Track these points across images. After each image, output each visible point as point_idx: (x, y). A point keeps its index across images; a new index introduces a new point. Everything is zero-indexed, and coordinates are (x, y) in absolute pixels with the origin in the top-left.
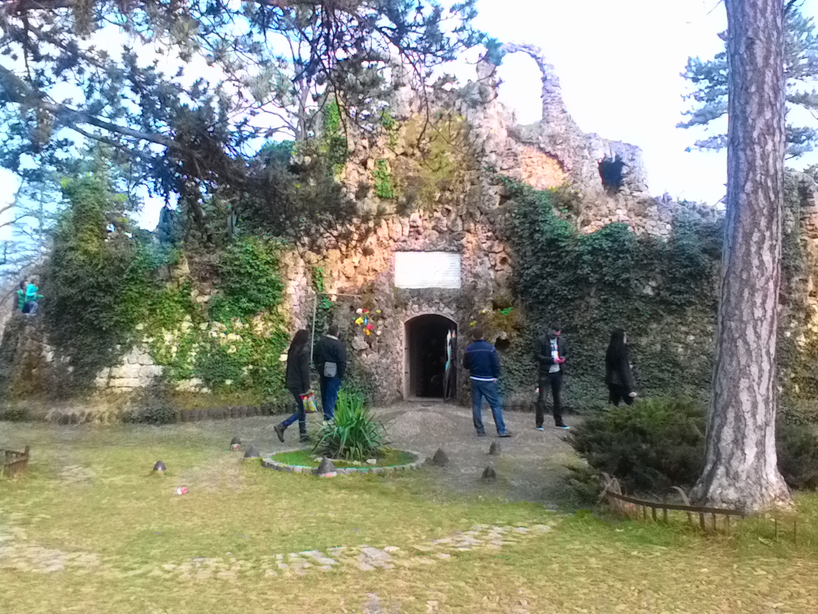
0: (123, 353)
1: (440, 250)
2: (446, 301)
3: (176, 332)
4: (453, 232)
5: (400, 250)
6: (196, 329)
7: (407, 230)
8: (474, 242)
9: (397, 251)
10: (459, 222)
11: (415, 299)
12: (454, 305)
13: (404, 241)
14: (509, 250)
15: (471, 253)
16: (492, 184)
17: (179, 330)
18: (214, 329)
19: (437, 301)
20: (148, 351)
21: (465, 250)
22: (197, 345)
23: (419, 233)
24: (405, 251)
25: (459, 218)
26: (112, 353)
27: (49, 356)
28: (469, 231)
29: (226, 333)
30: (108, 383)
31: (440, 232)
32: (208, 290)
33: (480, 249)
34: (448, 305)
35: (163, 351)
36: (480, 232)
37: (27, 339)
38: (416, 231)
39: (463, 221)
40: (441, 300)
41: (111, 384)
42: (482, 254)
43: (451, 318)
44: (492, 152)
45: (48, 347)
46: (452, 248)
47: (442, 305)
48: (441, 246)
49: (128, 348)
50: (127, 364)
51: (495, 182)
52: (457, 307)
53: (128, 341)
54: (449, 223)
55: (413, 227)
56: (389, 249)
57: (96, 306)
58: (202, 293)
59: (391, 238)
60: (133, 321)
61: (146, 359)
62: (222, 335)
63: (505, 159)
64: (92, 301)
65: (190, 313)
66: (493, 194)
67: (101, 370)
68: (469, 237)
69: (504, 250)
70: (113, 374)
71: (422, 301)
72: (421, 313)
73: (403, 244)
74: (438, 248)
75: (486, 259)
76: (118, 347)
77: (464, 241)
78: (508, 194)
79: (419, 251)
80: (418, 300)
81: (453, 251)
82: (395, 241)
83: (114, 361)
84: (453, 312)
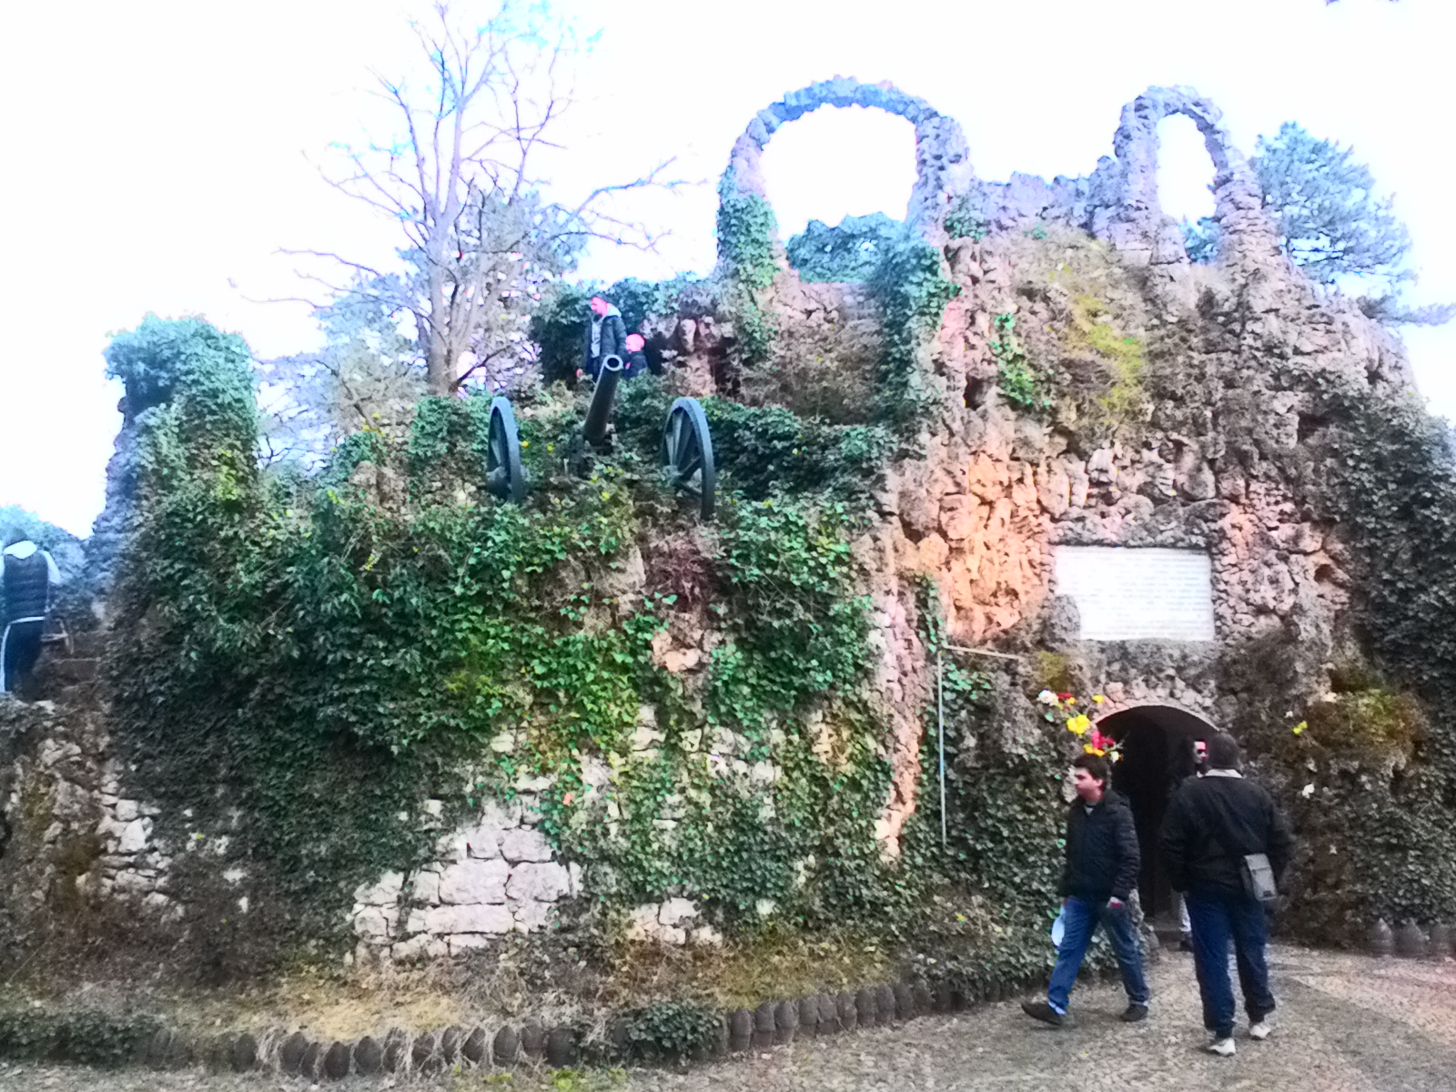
0: (450, 824)
1: (1163, 545)
2: (1192, 672)
3: (614, 758)
4: (1193, 499)
5: (1067, 543)
6: (672, 747)
7: (1083, 490)
8: (1248, 527)
9: (1060, 543)
10: (1208, 476)
11: (1116, 667)
12: (1213, 683)
13: (1081, 519)
14: (1338, 547)
15: (1242, 552)
16: (1278, 388)
17: (624, 752)
18: (717, 748)
19: (1172, 672)
20: (534, 817)
21: (1225, 545)
22: (674, 799)
23: (1108, 500)
24: (1079, 543)
25: (1205, 466)
26: (409, 827)
27: (135, 835)
28: (1234, 499)
29: (749, 761)
30: (401, 923)
31: (1158, 501)
32: (697, 635)
33: (1267, 542)
34: (1194, 684)
35: (580, 820)
36: (1260, 503)
37: (51, 780)
38: (1103, 493)
39: (1216, 474)
40: (1179, 670)
41: (412, 926)
42: (1271, 555)
43: (1203, 716)
44: (1267, 312)
45: (127, 807)
46: (1194, 539)
47: (1180, 684)
48: (1167, 537)
49: (465, 810)
50: (464, 862)
51: (1284, 382)
52: (1219, 688)
53: (468, 789)
54: (1182, 479)
55: (1098, 484)
56: (1044, 538)
57: (359, 680)
58: (680, 643)
59: (1044, 510)
60: (487, 727)
61: (531, 844)
62: (740, 767)
63: (1307, 328)
64: (345, 663)
65: (652, 699)
66: (1282, 411)
67: (374, 881)
68: (1235, 514)
69: (1323, 548)
70: (418, 894)
71: (1133, 672)
72: (1131, 704)
73: (1078, 527)
74: (1159, 538)
75: (1282, 567)
76: (435, 807)
77: (1225, 523)
78: (1322, 410)
79: (1114, 545)
80: (1124, 669)
81: (1194, 548)
82: (1053, 520)
83: (423, 852)
84: (1208, 702)
